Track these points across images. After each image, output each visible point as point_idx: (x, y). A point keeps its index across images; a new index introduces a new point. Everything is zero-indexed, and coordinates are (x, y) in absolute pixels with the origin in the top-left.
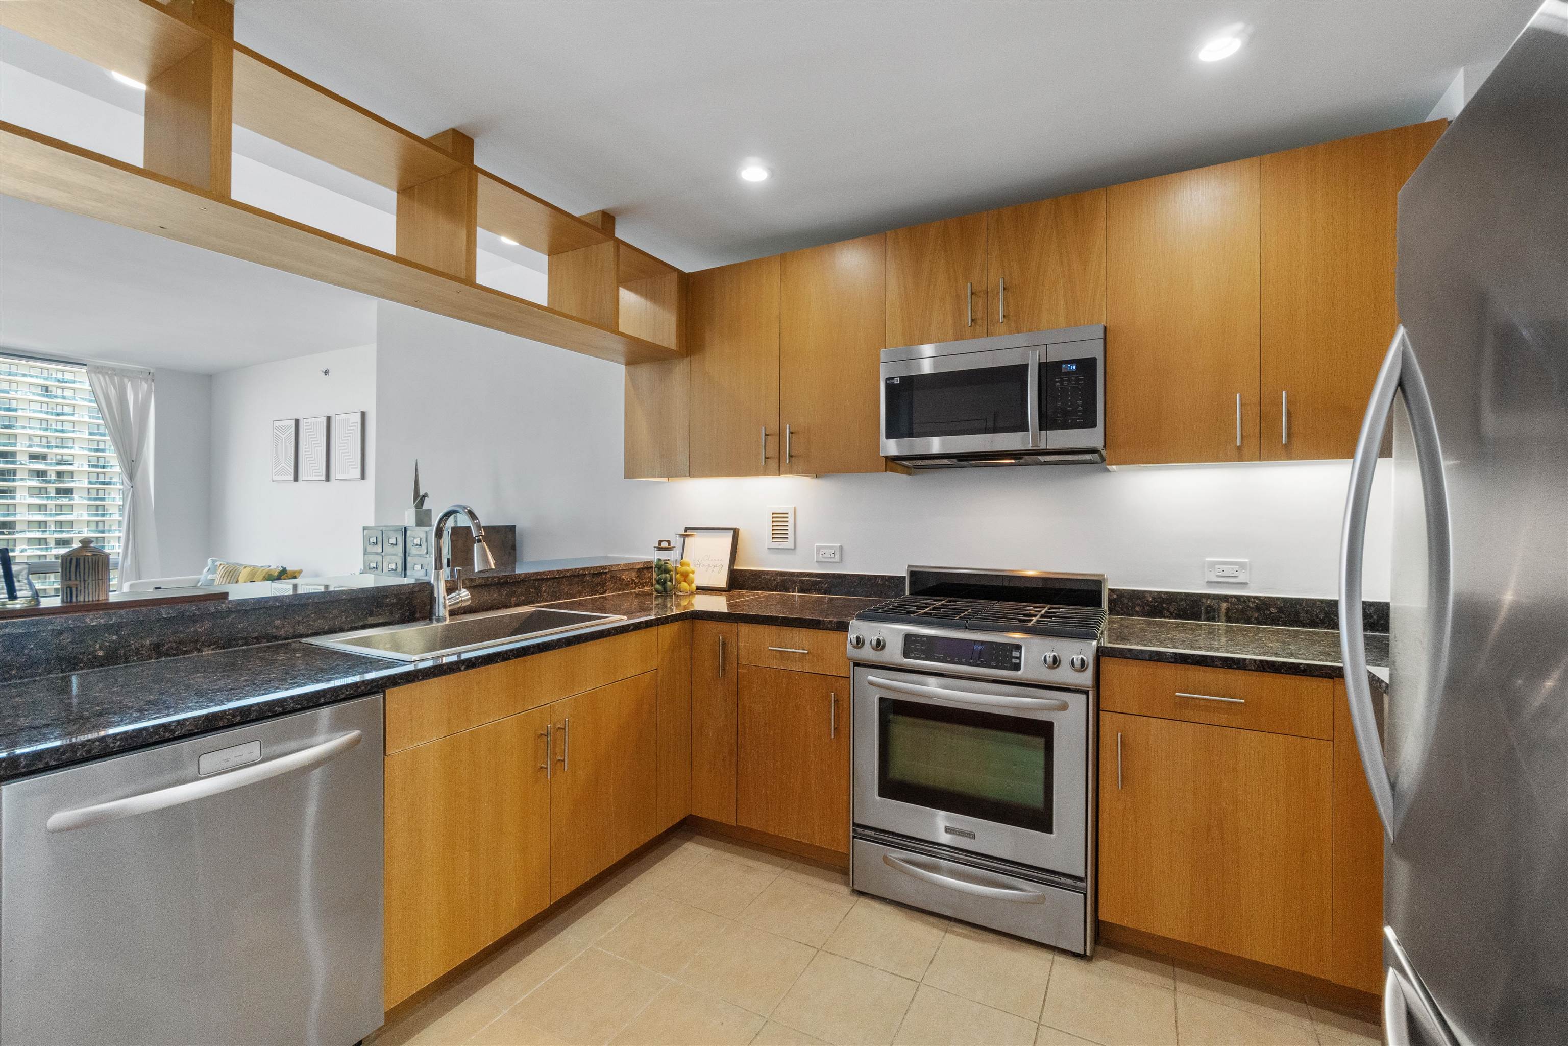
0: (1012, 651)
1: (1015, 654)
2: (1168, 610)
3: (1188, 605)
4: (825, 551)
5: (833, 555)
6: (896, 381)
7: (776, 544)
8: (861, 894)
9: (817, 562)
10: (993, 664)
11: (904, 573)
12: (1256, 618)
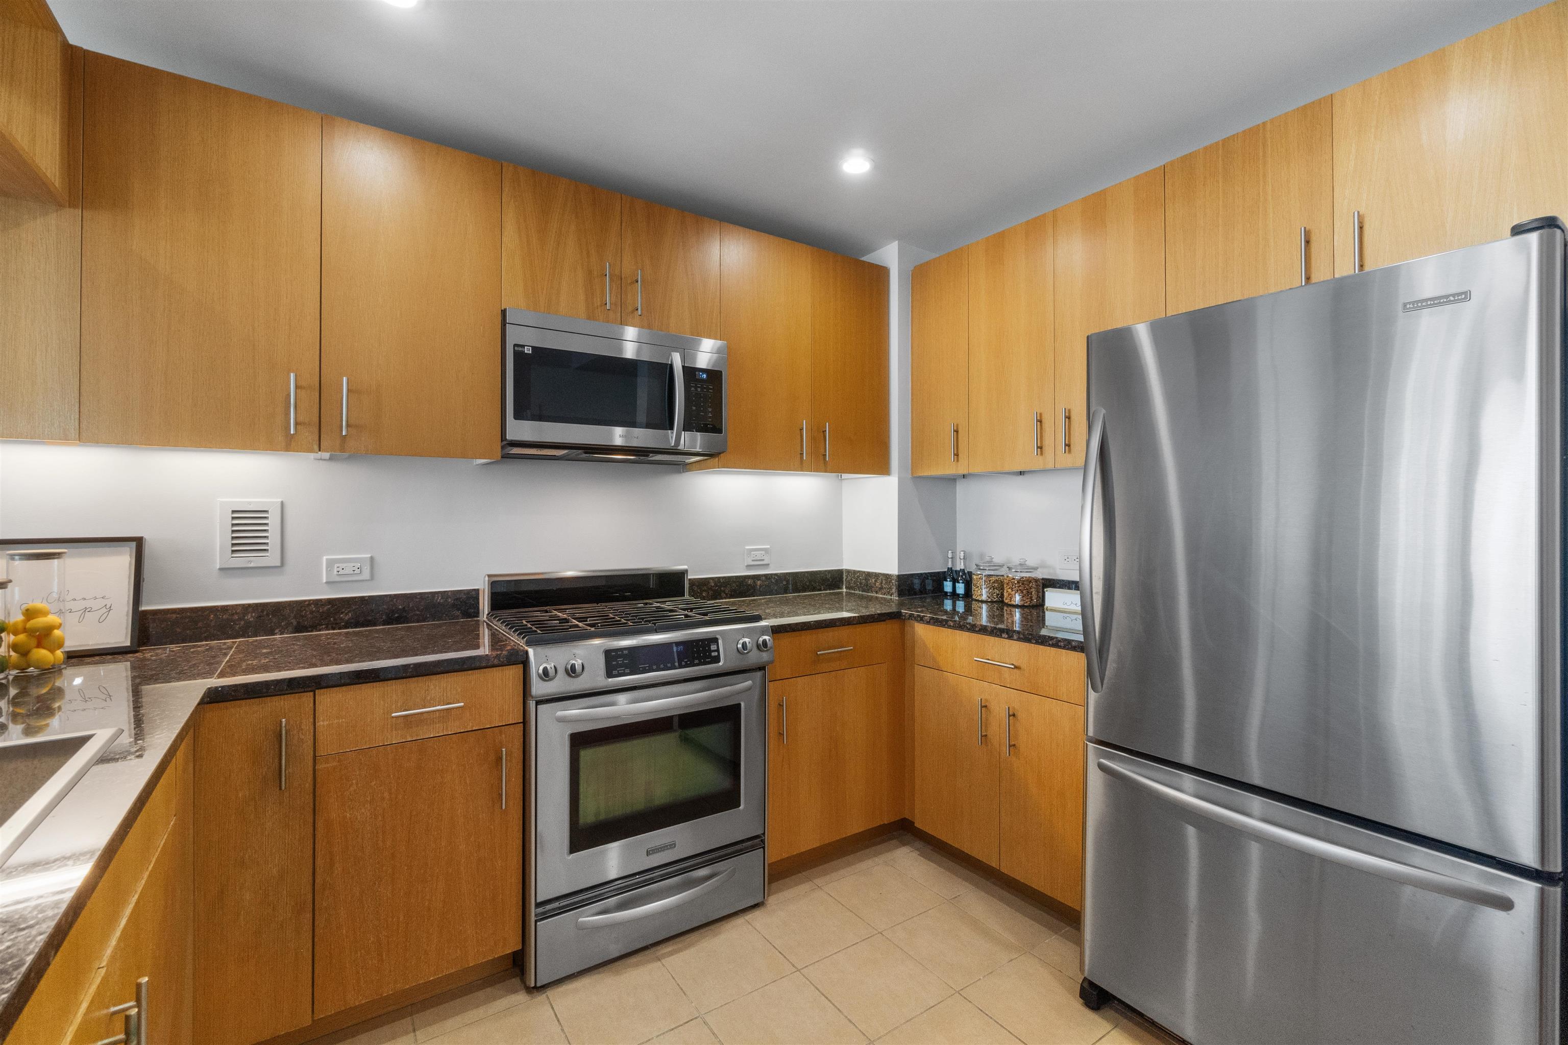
0: (710, 645)
1: (713, 647)
2: (724, 592)
3: (737, 586)
4: (342, 565)
5: (358, 571)
6: (528, 350)
7: (240, 561)
8: (544, 987)
9: (327, 583)
10: (696, 661)
11: (481, 584)
12: (776, 590)
